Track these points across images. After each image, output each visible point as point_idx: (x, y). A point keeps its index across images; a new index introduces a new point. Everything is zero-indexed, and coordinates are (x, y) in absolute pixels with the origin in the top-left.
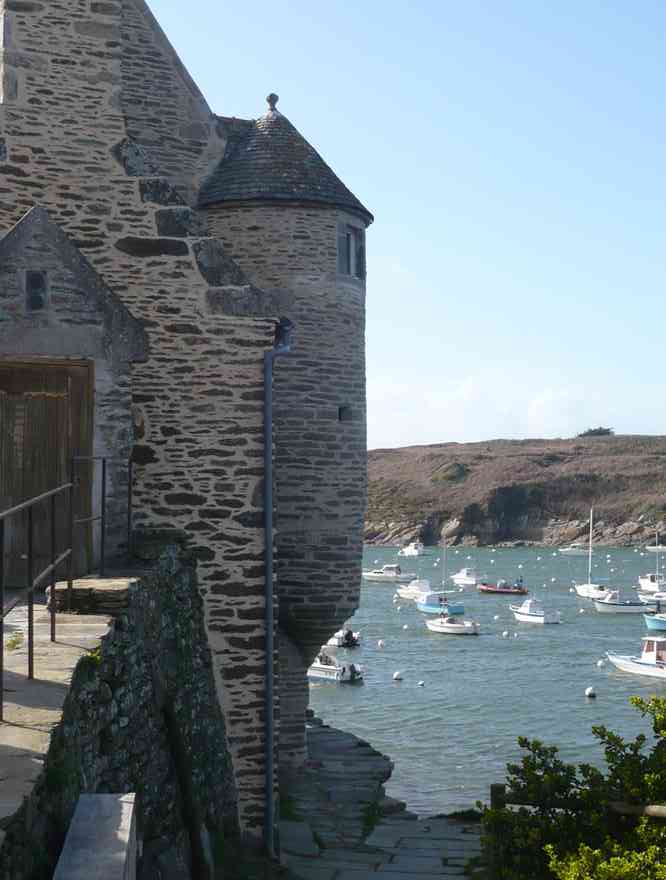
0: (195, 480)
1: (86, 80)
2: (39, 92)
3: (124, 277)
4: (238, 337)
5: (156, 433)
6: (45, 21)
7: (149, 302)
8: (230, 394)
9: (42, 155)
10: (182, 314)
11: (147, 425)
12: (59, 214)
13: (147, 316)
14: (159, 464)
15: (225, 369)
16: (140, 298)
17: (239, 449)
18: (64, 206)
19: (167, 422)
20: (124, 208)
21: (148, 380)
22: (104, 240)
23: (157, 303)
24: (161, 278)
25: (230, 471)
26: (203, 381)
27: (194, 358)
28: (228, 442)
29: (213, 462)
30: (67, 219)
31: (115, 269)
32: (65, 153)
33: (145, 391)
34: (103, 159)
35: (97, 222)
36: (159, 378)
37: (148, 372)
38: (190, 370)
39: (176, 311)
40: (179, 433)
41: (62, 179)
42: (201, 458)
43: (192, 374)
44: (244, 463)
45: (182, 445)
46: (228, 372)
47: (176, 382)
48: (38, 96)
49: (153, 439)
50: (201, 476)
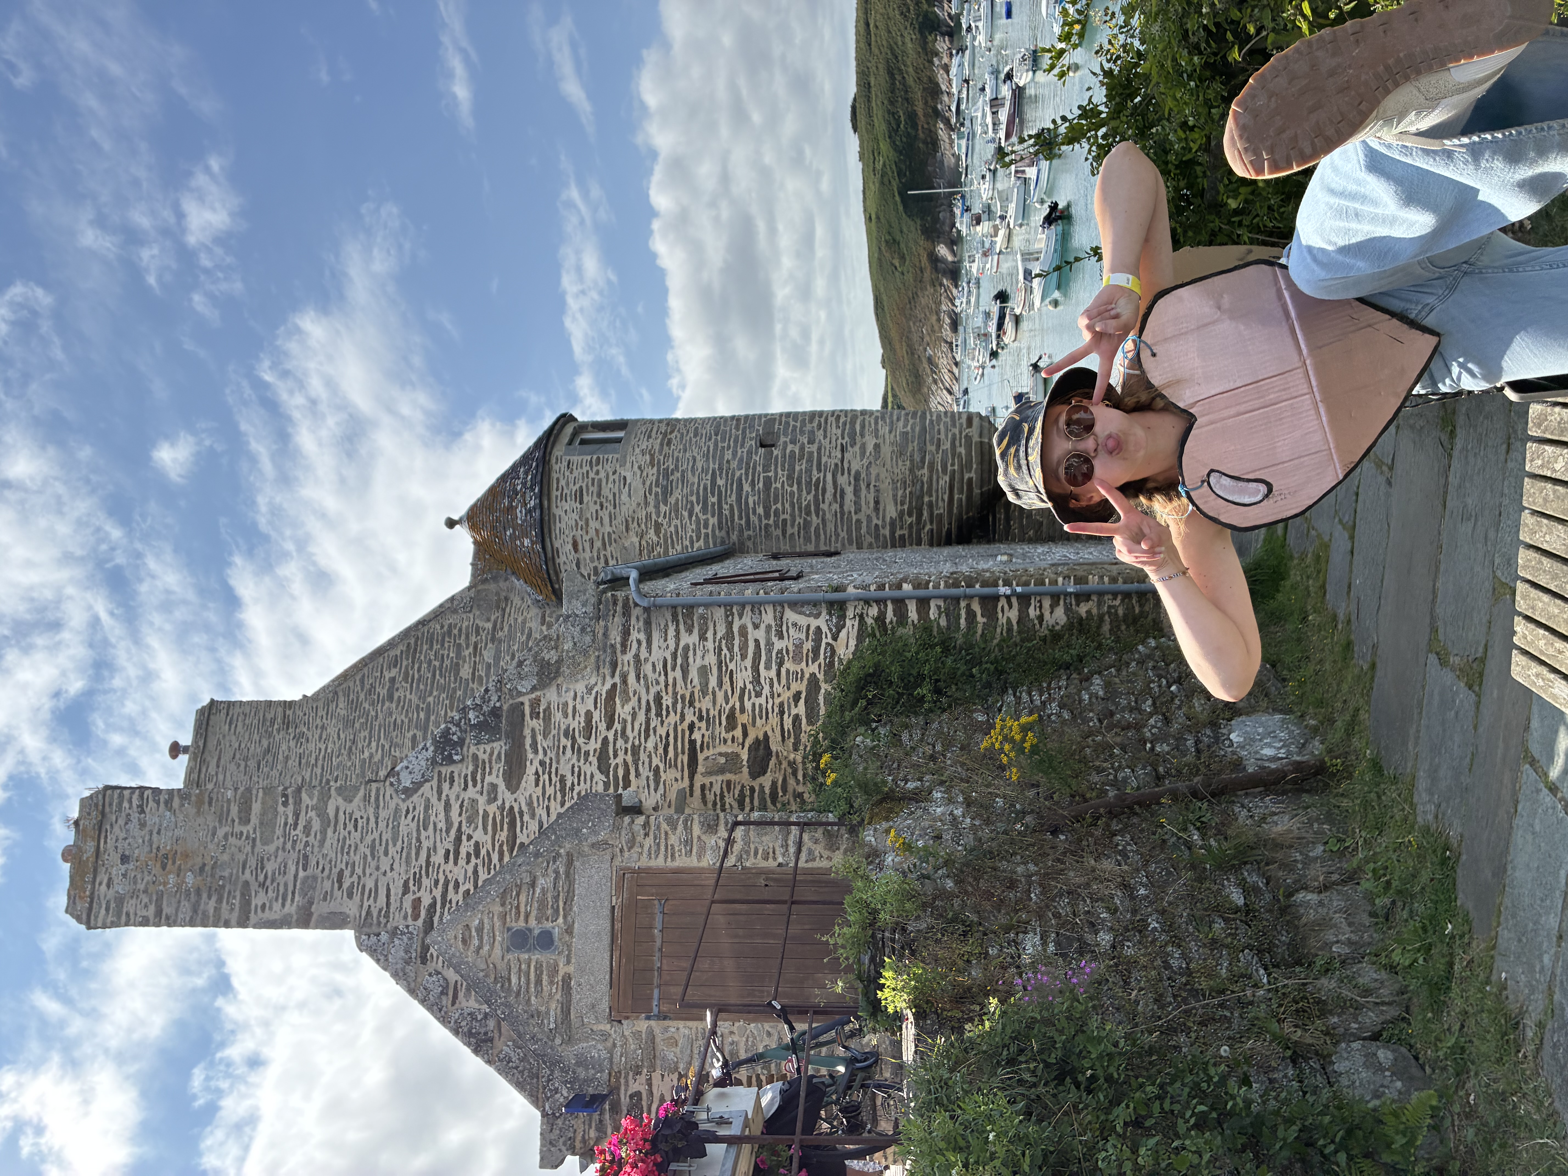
0: (789, 689)
1: (325, 831)
2: (340, 888)
3: (550, 780)
4: (619, 639)
5: (733, 737)
6: (261, 878)
7: (579, 749)
8: (686, 648)
9: (411, 882)
10: (592, 709)
11: (723, 749)
12: (478, 861)
13: (595, 750)
14: (770, 733)
15: (657, 655)
16: (574, 760)
17: (752, 634)
18: (469, 855)
19: (720, 724)
20: (470, 783)
21: (671, 749)
22: (507, 806)
23: (581, 741)
24: (551, 736)
25: (778, 645)
26: (670, 681)
27: (644, 691)
28: (744, 648)
29: (768, 667)
30: (483, 852)
31: (540, 794)
32: (409, 854)
33: (683, 753)
34: (414, 808)
35: (486, 814)
36: (668, 735)
37: (661, 750)
38: (658, 699)
39: (589, 715)
40: (733, 709)
41: (438, 858)
42: (762, 681)
43: (664, 694)
44: (769, 627)
45: (748, 705)
46: (659, 652)
47: (672, 713)
48: (345, 886)
49: (741, 740)
50: (784, 681)
